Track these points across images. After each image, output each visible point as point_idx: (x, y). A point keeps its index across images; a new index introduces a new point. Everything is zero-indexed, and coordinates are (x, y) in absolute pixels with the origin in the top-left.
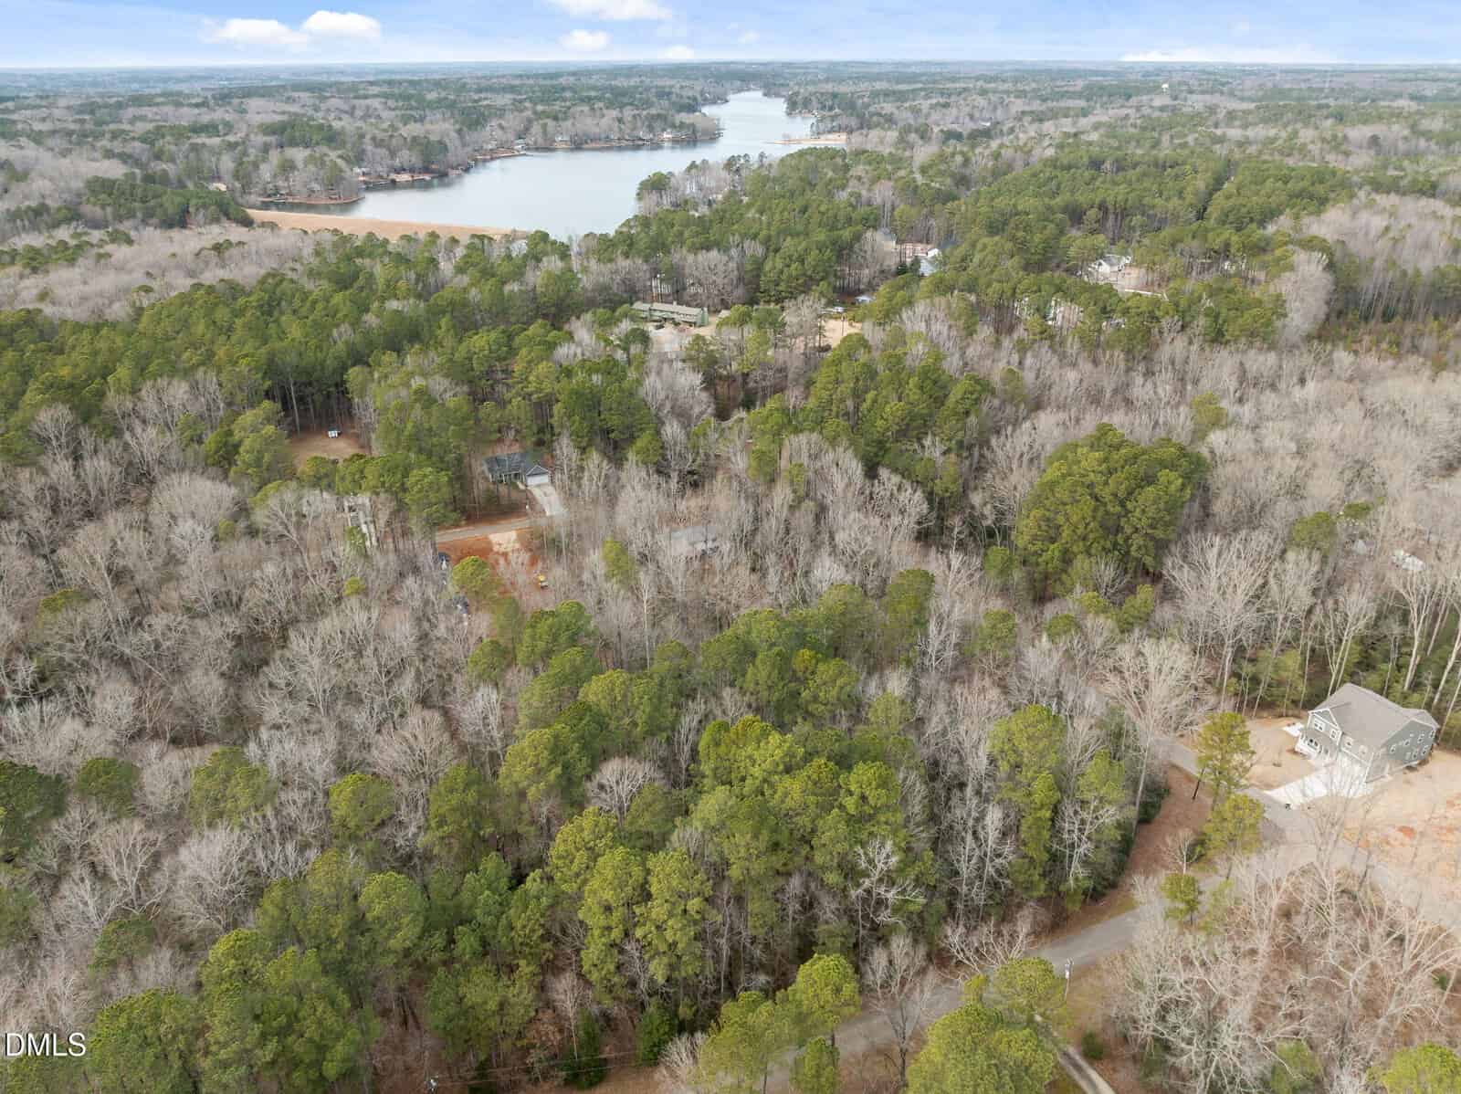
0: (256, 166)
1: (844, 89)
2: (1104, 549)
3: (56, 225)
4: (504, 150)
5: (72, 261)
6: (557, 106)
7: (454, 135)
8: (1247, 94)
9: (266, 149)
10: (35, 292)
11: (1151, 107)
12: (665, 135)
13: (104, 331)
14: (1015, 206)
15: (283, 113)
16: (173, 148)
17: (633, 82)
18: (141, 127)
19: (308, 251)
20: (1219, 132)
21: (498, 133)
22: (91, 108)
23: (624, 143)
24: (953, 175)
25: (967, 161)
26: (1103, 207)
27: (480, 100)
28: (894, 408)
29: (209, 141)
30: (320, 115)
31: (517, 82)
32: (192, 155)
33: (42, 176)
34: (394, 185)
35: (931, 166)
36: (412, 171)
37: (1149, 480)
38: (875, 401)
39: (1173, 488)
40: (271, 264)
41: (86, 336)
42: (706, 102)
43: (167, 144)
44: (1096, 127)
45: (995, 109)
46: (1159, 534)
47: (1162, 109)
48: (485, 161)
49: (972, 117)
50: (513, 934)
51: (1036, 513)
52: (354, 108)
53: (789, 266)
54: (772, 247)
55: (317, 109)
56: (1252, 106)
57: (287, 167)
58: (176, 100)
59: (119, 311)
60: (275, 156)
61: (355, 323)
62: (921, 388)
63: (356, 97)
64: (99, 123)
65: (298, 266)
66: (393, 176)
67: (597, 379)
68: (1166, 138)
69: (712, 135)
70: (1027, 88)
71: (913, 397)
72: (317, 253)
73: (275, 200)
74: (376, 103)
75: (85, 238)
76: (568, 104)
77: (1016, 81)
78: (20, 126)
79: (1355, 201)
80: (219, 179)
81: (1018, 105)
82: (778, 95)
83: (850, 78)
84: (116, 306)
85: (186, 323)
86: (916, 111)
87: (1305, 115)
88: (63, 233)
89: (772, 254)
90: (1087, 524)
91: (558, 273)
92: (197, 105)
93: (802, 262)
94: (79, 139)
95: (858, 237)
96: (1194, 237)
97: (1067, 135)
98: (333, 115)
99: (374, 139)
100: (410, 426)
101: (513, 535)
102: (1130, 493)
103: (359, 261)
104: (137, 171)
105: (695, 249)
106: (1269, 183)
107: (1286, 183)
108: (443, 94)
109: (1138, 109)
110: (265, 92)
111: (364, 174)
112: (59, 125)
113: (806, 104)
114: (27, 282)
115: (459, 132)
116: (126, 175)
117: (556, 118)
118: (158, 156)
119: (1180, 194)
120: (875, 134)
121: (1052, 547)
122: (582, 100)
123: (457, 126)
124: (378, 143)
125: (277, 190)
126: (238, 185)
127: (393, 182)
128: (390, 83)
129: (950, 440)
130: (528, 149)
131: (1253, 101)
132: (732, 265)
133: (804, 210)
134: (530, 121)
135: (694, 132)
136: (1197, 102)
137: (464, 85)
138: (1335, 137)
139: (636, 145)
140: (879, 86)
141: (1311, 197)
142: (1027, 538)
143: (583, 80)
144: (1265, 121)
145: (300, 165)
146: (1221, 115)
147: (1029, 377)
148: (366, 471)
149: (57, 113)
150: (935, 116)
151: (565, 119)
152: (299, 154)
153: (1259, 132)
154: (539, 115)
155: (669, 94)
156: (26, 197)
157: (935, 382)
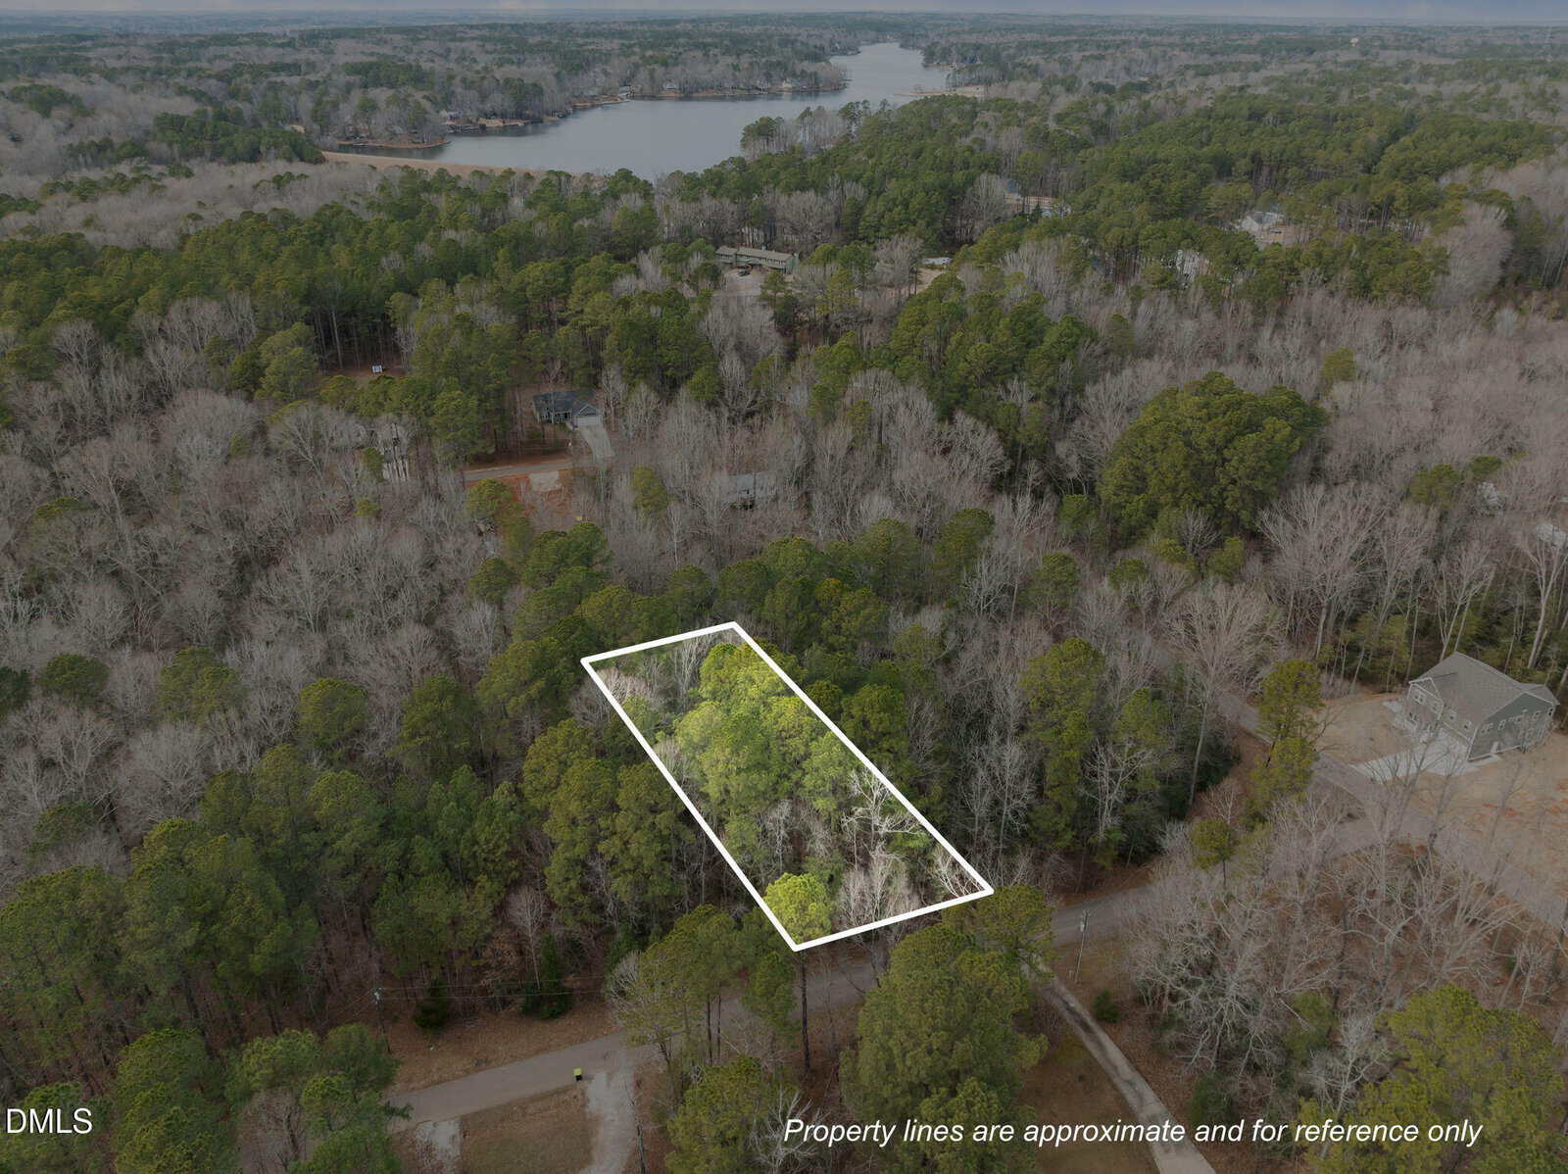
0: (335, 106)
1: (989, 40)
2: (1194, 500)
3: (119, 160)
4: (605, 98)
5: (124, 192)
6: (669, 51)
7: (551, 79)
8: (1448, 51)
9: (348, 89)
10: (81, 218)
11: (1336, 62)
12: (785, 85)
13: (145, 256)
14: (1155, 153)
15: (372, 54)
16: (250, 86)
17: (758, 29)
18: (220, 66)
19: (372, 187)
20: (1407, 87)
21: (601, 79)
22: (170, 46)
23: (738, 93)
24: (1091, 123)
25: (1110, 111)
26: (1256, 159)
27: (586, 44)
28: (979, 349)
29: (287, 80)
30: (412, 57)
31: (629, 28)
32: (270, 94)
33: (110, 111)
34: (483, 131)
35: (1067, 114)
36: (503, 116)
37: (1253, 426)
38: (960, 343)
39: (1278, 437)
40: (331, 197)
41: (125, 259)
42: (835, 51)
43: (244, 82)
44: (1267, 81)
45: (1156, 62)
46: (1258, 485)
47: (1347, 64)
48: (584, 109)
49: (1128, 70)
50: (476, 848)
51: (1123, 460)
52: (449, 50)
53: (890, 210)
54: (874, 190)
55: (408, 51)
56: (1453, 62)
57: (369, 108)
58: (260, 40)
59: (164, 238)
60: (356, 97)
61: (407, 252)
62: (1013, 330)
63: (452, 40)
64: (177, 61)
65: (360, 200)
66: (483, 121)
67: (654, 311)
68: (1345, 93)
69: (837, 86)
70: (1197, 41)
71: (1002, 339)
72: (382, 188)
73: (353, 143)
74: (473, 46)
75: (144, 172)
76: (681, 50)
77: (1185, 34)
78: (93, 63)
79: (1553, 157)
80: (298, 120)
81: (1184, 58)
82: (915, 47)
83: (999, 29)
84: (162, 234)
85: (230, 249)
86: (1066, 63)
87: (1513, 71)
88: (124, 168)
89: (874, 198)
90: (1179, 473)
91: (636, 210)
92: (282, 45)
93: (907, 206)
94: (154, 76)
95: (971, 181)
96: (1354, 190)
97: (1233, 89)
98: (425, 57)
99: (464, 80)
100: (447, 351)
101: (555, 475)
102: (1230, 440)
103: (424, 196)
104: (209, 109)
105: (789, 190)
106: (1454, 138)
107: (1472, 137)
108: (547, 38)
109: (1319, 65)
110: (357, 34)
111: (452, 118)
112: (136, 63)
113: (945, 55)
114: (74, 209)
115: (557, 75)
116: (197, 112)
117: (665, 64)
118: (234, 95)
119: (1348, 147)
120: (1014, 86)
121: (1137, 498)
122: (697, 46)
123: (556, 70)
124: (468, 85)
125: (357, 133)
126: (316, 127)
127: (483, 127)
128: (492, 27)
129: (1039, 386)
130: (633, 98)
131: (1454, 58)
132: (828, 208)
133: (918, 154)
134: (637, 66)
135: (816, 83)
136: (1390, 58)
137: (570, 31)
138: (1542, 93)
139: (751, 94)
140: (1028, 37)
141: (1501, 152)
142: (1111, 488)
143: (702, 26)
144: (1466, 77)
145: (382, 105)
146: (1415, 70)
147: (1141, 325)
148: (390, 392)
149: (133, 50)
150: (1087, 68)
151: (676, 65)
152: (381, 95)
153: (1454, 88)
154: (647, 61)
155: (793, 43)
156: (91, 133)
157: (1030, 325)
